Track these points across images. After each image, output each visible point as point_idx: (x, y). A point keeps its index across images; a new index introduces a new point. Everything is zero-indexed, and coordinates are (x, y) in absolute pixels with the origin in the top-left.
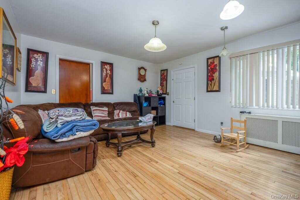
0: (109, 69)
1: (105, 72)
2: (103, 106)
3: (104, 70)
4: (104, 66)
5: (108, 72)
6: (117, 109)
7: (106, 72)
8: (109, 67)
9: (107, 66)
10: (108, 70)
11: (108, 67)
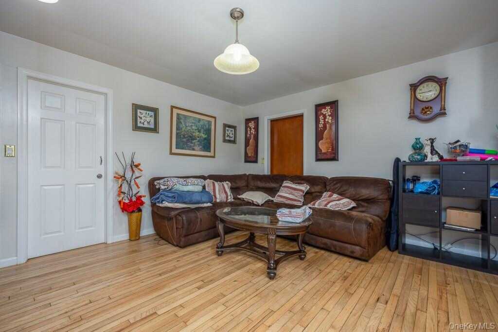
0: (330, 113)
1: (322, 122)
2: (302, 182)
3: (321, 117)
4: (321, 110)
5: (327, 120)
6: (329, 191)
7: (325, 121)
8: (329, 111)
9: (325, 108)
10: (328, 117)
11: (327, 111)
